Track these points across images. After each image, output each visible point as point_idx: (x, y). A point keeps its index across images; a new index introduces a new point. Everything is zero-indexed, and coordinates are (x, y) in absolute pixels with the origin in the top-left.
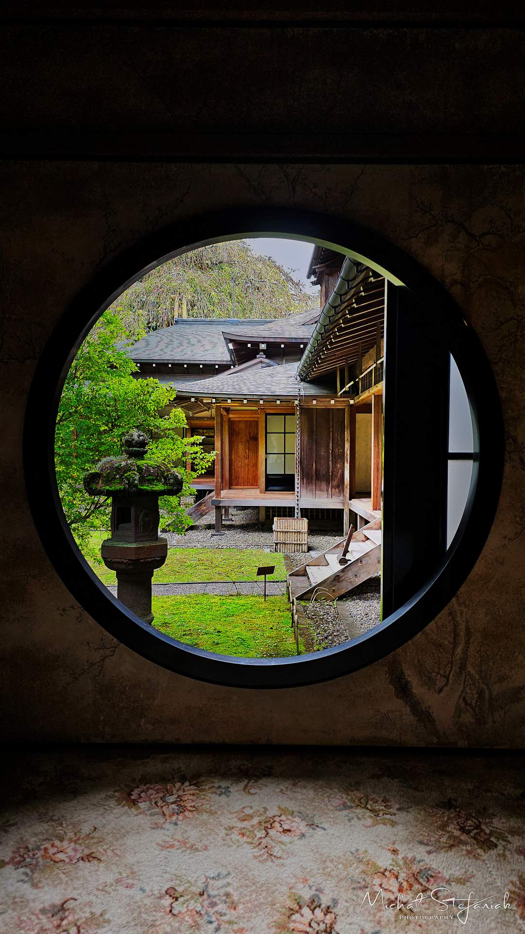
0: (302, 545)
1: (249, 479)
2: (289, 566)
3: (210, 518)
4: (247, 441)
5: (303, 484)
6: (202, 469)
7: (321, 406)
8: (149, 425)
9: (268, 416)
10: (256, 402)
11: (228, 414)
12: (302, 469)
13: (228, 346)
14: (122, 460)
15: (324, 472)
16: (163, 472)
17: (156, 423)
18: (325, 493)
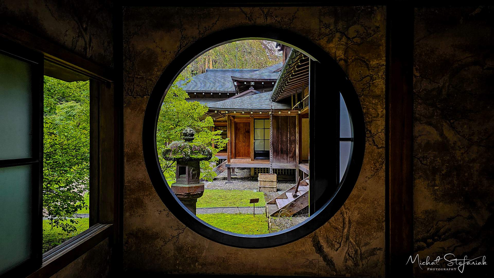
0: (274, 188)
1: (245, 153)
2: (266, 199)
3: (225, 174)
4: (244, 133)
5: (274, 155)
6: (221, 147)
7: (284, 115)
8: (194, 125)
9: (255, 120)
10: (249, 113)
11: (234, 119)
12: (273, 148)
13: (234, 83)
14: (181, 143)
15: (285, 149)
16: (202, 149)
17: (198, 124)
18: (286, 160)
